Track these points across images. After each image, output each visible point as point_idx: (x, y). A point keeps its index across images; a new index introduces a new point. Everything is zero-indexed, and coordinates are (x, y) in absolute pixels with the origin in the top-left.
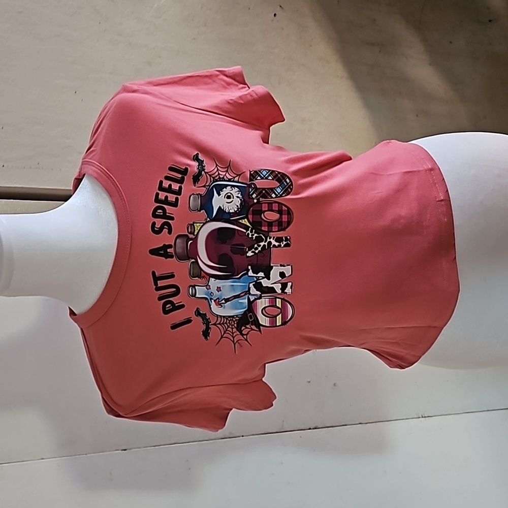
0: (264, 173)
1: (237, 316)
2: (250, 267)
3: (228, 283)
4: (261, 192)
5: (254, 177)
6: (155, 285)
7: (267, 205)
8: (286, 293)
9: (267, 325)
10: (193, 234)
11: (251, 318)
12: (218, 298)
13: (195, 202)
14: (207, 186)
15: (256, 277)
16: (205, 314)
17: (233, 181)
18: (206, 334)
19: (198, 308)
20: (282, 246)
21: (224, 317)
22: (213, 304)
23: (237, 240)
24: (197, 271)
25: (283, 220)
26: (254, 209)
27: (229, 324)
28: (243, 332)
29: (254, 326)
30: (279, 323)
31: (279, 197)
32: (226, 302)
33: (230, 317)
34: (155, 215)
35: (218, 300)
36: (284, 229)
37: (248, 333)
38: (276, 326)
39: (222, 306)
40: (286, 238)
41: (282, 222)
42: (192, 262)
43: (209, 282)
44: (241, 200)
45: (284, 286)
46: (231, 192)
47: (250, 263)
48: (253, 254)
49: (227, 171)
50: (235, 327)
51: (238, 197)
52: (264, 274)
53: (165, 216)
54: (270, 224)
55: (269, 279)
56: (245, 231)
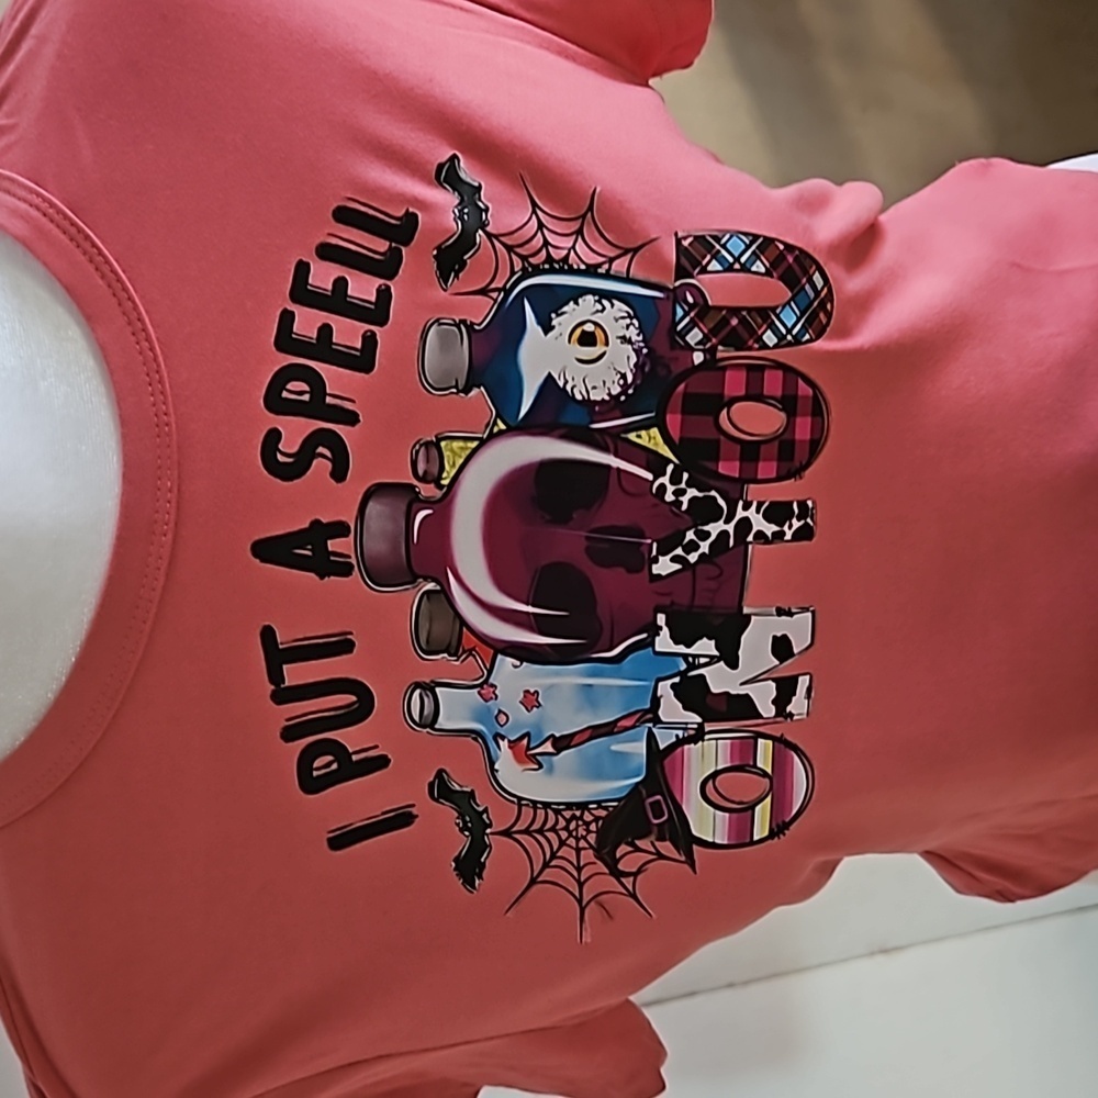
0: (736, 245)
1: (599, 803)
2: (661, 619)
3: (570, 677)
4: (726, 321)
5: (696, 263)
6: (272, 681)
7: (744, 374)
8: (791, 715)
9: (718, 841)
10: (437, 482)
11: (658, 814)
12: (527, 735)
13: (446, 356)
14: (499, 290)
15: (685, 657)
16: (472, 794)
17: (607, 276)
18: (469, 867)
19: (440, 773)
20: (788, 536)
21: (546, 805)
22: (504, 758)
23: (613, 512)
24: (443, 629)
25: (797, 437)
26: (689, 390)
27: (564, 835)
28: (620, 867)
29: (668, 843)
30: (761, 829)
31: (789, 344)
32: (559, 750)
33: (569, 806)
34: (275, 402)
35: (525, 741)
36: (796, 473)
37: (639, 871)
38: (753, 843)
39: (541, 766)
40: (802, 505)
41: (793, 442)
42: (428, 592)
43: (490, 672)
44: (638, 352)
45: (786, 688)
46: (597, 318)
47: (666, 601)
48: (677, 567)
49: (579, 232)
50: (591, 847)
51: (625, 340)
52: (717, 648)
53: (316, 406)
54: (750, 451)
55: (733, 664)
56: (650, 476)
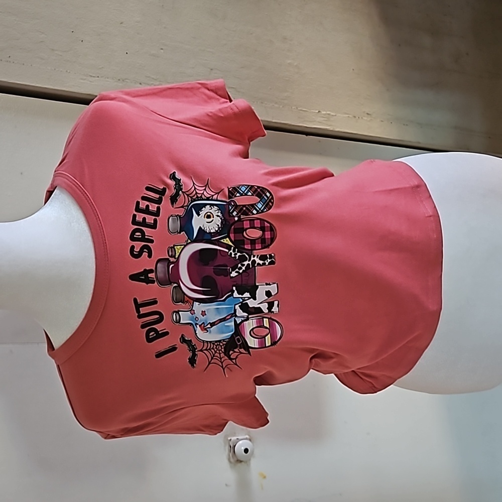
0: (243, 189)
1: (223, 340)
2: (234, 288)
3: (213, 306)
4: (242, 209)
5: (233, 194)
6: (137, 312)
7: (248, 222)
8: (273, 312)
9: (256, 347)
10: (174, 257)
11: (239, 342)
12: (203, 323)
13: (174, 224)
14: (186, 206)
15: (242, 298)
16: (191, 341)
17: (212, 200)
18: (192, 361)
19: (182, 335)
20: (267, 264)
21: (210, 342)
22: (198, 329)
23: (219, 261)
24: (179, 296)
25: (266, 237)
26: (236, 227)
27: (216, 350)
28: (231, 357)
29: (242, 349)
30: (268, 343)
31: (260, 213)
32: (212, 326)
33: (216, 341)
34: (133, 238)
35: (203, 325)
36: (268, 247)
37: (237, 357)
38: (266, 347)
39: (208, 331)
40: (270, 255)
41: (265, 239)
42: (175, 287)
43: (193, 306)
44: (221, 219)
45: (271, 305)
46: (210, 211)
47: (235, 283)
48: (237, 274)
49: (205, 189)
50: (223, 352)
51: (218, 216)
52: (250, 294)
53: (143, 239)
54: (253, 242)
55: (255, 299)
56: (227, 251)
